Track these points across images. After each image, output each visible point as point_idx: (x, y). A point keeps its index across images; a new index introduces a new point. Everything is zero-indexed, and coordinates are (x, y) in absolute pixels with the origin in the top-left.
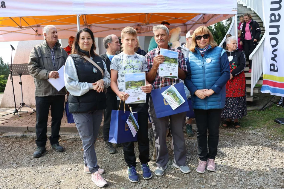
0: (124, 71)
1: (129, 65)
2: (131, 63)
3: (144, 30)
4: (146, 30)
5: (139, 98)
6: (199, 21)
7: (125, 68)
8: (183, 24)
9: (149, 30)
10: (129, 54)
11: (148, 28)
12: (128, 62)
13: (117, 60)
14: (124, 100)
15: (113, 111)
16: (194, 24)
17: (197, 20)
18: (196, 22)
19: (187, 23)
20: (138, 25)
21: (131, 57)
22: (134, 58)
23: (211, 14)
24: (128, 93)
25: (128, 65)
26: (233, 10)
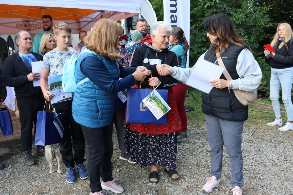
0: (56, 69)
1: (62, 63)
2: (63, 60)
3: (34, 27)
4: (37, 27)
5: (64, 97)
6: (96, 18)
7: (57, 66)
8: (76, 21)
9: (39, 26)
10: (62, 51)
11: (38, 25)
12: (60, 60)
13: (48, 58)
14: (49, 100)
15: (39, 112)
16: (90, 22)
17: (94, 17)
18: (93, 19)
19: (80, 20)
20: (26, 21)
21: (64, 54)
22: (67, 55)
23: (110, 11)
24: (53, 94)
25: (60, 63)
26: (137, 9)
